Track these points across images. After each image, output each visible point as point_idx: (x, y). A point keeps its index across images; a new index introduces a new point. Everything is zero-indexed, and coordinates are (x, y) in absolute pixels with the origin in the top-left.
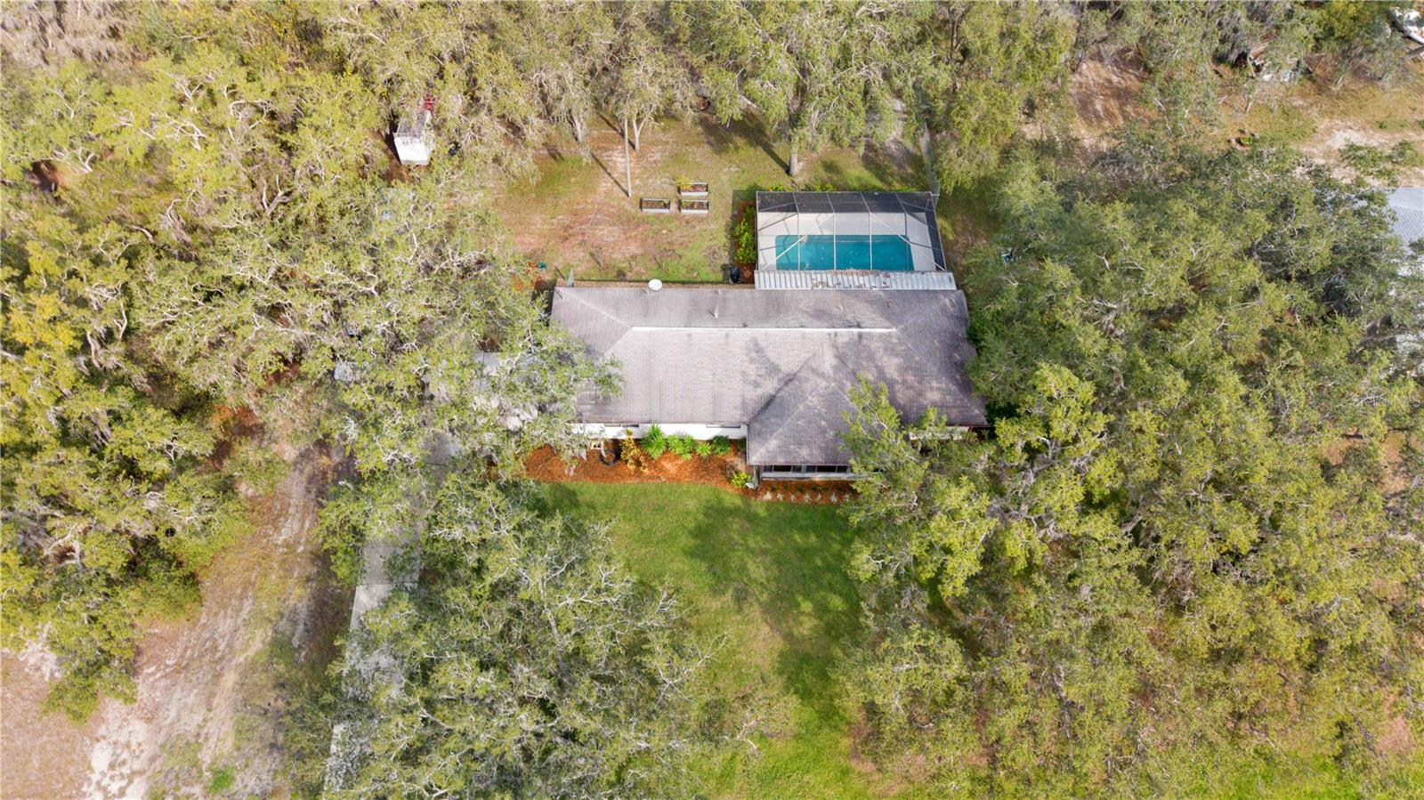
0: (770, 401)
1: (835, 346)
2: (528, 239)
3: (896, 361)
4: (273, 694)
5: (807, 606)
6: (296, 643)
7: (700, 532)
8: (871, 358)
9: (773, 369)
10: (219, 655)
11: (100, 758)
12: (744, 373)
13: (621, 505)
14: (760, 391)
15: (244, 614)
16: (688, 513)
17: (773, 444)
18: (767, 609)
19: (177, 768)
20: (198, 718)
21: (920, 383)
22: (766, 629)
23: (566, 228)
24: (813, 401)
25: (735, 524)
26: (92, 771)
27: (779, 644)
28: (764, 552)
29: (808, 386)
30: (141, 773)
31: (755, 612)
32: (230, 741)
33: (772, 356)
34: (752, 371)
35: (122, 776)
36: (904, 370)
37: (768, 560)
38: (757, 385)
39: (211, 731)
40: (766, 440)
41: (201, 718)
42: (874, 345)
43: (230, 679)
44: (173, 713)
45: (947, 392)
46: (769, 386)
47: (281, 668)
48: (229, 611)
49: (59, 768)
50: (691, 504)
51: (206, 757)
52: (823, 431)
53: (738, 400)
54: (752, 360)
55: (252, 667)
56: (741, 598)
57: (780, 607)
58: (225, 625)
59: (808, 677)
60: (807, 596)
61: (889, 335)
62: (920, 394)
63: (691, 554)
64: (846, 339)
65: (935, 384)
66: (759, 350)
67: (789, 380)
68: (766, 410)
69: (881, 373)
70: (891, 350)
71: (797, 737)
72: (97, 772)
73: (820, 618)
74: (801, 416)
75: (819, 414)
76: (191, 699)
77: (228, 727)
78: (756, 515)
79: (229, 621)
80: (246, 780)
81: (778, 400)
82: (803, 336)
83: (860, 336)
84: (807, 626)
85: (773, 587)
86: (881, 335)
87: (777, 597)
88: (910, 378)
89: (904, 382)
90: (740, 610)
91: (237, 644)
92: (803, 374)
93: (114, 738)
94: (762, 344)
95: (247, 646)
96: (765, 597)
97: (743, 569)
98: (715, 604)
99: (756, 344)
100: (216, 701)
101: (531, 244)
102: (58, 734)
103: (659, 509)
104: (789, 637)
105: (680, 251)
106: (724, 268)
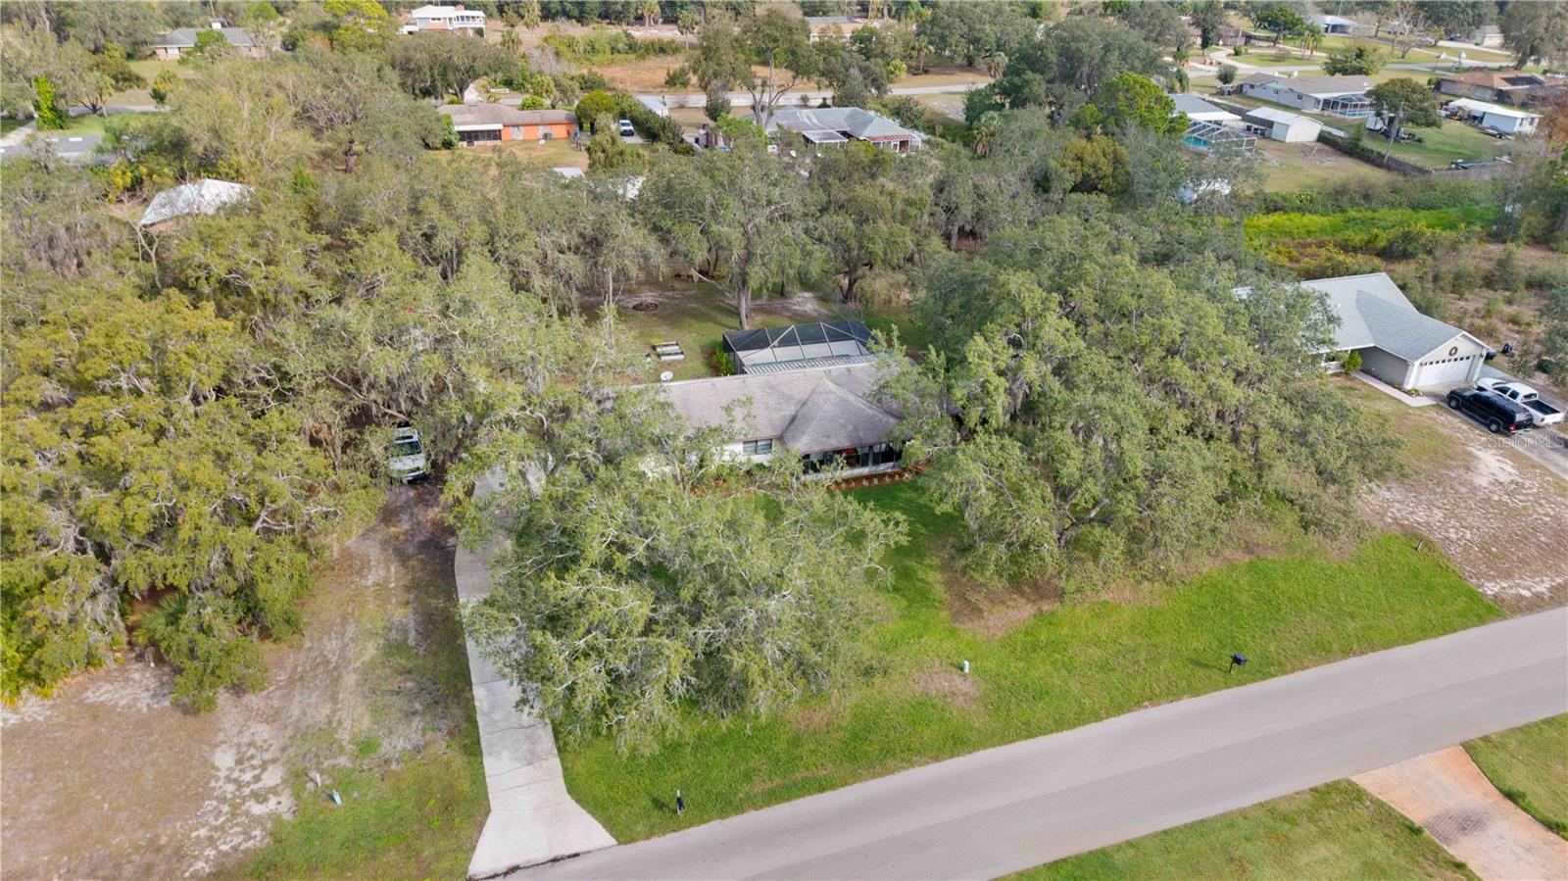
0: (793, 419)
1: (832, 377)
4: (401, 679)
6: (411, 642)
9: (789, 399)
10: (332, 666)
11: (224, 759)
14: (782, 413)
15: (350, 635)
19: (314, 749)
20: (326, 711)
24: (828, 407)
26: (218, 769)
29: (821, 401)
30: (274, 761)
32: (367, 719)
35: (254, 767)
39: (343, 717)
41: (329, 711)
43: (350, 679)
44: (297, 712)
46: (789, 410)
47: (402, 661)
48: (333, 635)
49: (177, 774)
51: (344, 736)
55: (371, 667)
58: (332, 645)
67: (803, 404)
68: (793, 424)
71: (903, 617)
72: (223, 769)
74: (822, 420)
76: (313, 699)
77: (361, 710)
79: (335, 642)
80: (394, 743)
81: (800, 416)
91: (350, 655)
92: (814, 397)
93: (236, 740)
95: (360, 654)
100: (340, 696)
102: (170, 748)
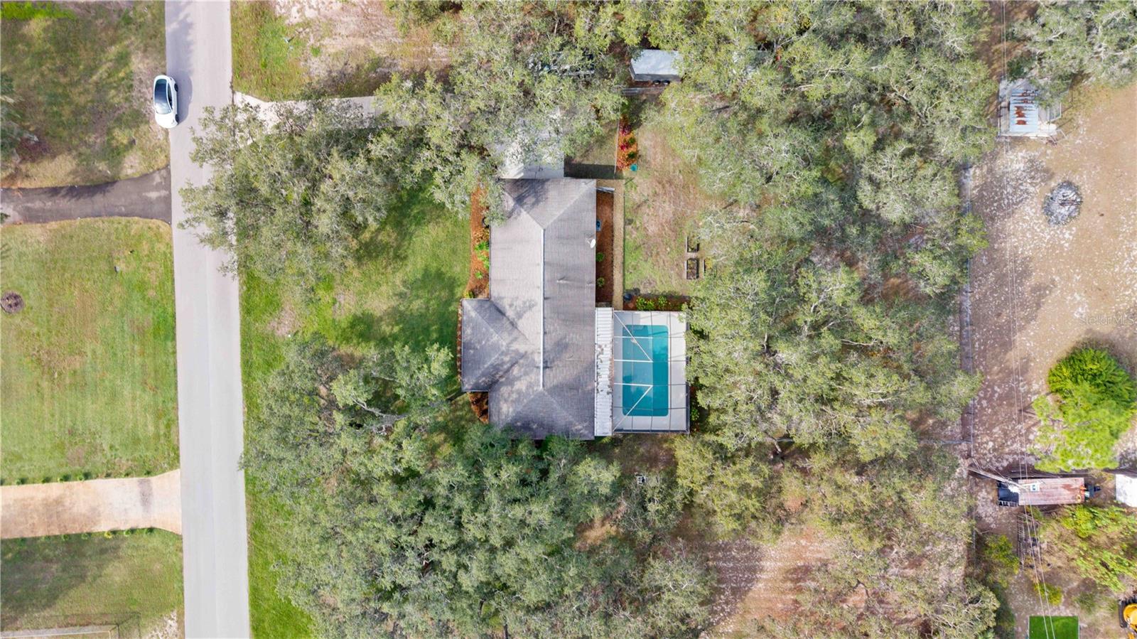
0: (501, 313)
1: (532, 353)
2: (659, 157)
3: (524, 388)
4: (354, 65)
5: (396, 329)
6: (379, 70)
7: (439, 275)
8: (526, 374)
9: (520, 316)
10: (374, 33)
12: (517, 298)
13: (456, 230)
14: (507, 307)
15: (394, 40)
16: (451, 267)
17: (473, 314)
18: (395, 309)
19: (321, 29)
20: (343, 32)
21: (512, 401)
22: (385, 307)
23: (670, 182)
24: (495, 338)
25: (444, 294)
27: (378, 314)
28: (427, 308)
29: (505, 335)
30: (319, 13)
31: (394, 303)
32: (333, 51)
33: (527, 315)
34: (519, 303)
36: (519, 392)
37: (423, 311)
38: (511, 306)
39: (337, 40)
40: (476, 310)
41: (343, 34)
42: (533, 376)
43: (361, 42)
44: (345, 19)
45: (507, 416)
46: (510, 313)
47: (367, 66)
48: (395, 32)
50: (457, 269)
51: (326, 41)
52: (479, 342)
53: (503, 295)
54: (525, 303)
55: (366, 50)
56: (401, 295)
57: (397, 316)
58: (388, 32)
59: (361, 327)
60: (402, 330)
61: (538, 385)
62: (506, 401)
63: (426, 270)
64: (536, 359)
65: (511, 410)
66: (530, 307)
67: (513, 324)
68: (496, 311)
69: (518, 379)
70: (530, 386)
71: (334, 320)
73: (390, 336)
74: (487, 330)
75: (488, 340)
76: (352, 26)
77: (340, 48)
78: (450, 305)
79: (391, 33)
80: (316, 63)
81: (501, 317)
82: (538, 333)
83: (538, 367)
84: (386, 329)
85: (408, 313)
86: (538, 380)
87: (402, 314)
88: (514, 396)
89: (512, 392)
90: (395, 295)
91: (379, 41)
92: (515, 333)
94: (534, 309)
95: (377, 46)
96: (402, 308)
97: (418, 297)
98: (398, 282)
99: (533, 306)
100: (351, 38)
101: (654, 160)
103: (454, 252)
104: (381, 319)
105: (650, 260)
106: (637, 290)
